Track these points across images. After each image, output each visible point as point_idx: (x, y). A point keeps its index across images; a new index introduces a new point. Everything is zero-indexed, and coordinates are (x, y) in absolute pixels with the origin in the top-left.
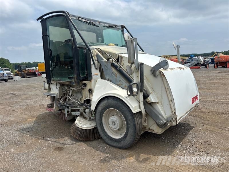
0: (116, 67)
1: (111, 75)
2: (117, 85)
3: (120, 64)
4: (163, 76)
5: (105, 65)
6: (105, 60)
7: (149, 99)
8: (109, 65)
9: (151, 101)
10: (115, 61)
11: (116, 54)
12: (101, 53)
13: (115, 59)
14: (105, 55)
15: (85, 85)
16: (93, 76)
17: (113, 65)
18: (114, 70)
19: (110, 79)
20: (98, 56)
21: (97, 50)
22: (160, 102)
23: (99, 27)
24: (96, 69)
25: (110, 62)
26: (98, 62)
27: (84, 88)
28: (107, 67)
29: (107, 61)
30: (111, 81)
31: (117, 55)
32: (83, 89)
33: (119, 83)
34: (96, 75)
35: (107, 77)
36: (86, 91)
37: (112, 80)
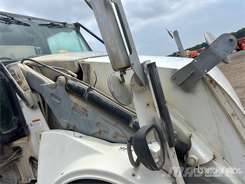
0: (78, 93)
1: (72, 114)
2: (92, 136)
3: (88, 81)
4: (212, 86)
5: (52, 94)
6: (49, 82)
7: (194, 156)
8: (62, 91)
9: (199, 160)
10: (72, 79)
11: (72, 62)
12: (37, 70)
13: (73, 74)
14: (46, 70)
15: (18, 150)
16: (30, 128)
17: (71, 90)
18: (74, 100)
19: (72, 124)
20: (28, 77)
21: (26, 64)
22: (218, 155)
23: (29, 25)
24: (33, 108)
25: (61, 84)
26: (33, 90)
27: (18, 158)
28: (56, 97)
29: (54, 83)
30: (74, 129)
31: (74, 64)
32: (17, 160)
33: (98, 130)
34: (37, 122)
35: (63, 122)
36: (24, 164)
37: (77, 126)
